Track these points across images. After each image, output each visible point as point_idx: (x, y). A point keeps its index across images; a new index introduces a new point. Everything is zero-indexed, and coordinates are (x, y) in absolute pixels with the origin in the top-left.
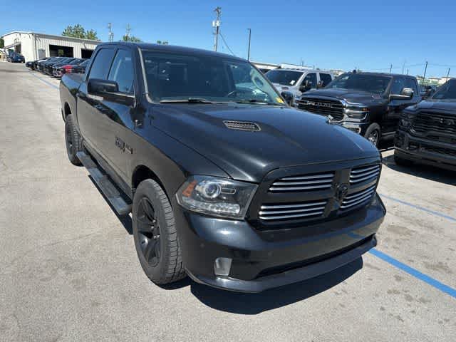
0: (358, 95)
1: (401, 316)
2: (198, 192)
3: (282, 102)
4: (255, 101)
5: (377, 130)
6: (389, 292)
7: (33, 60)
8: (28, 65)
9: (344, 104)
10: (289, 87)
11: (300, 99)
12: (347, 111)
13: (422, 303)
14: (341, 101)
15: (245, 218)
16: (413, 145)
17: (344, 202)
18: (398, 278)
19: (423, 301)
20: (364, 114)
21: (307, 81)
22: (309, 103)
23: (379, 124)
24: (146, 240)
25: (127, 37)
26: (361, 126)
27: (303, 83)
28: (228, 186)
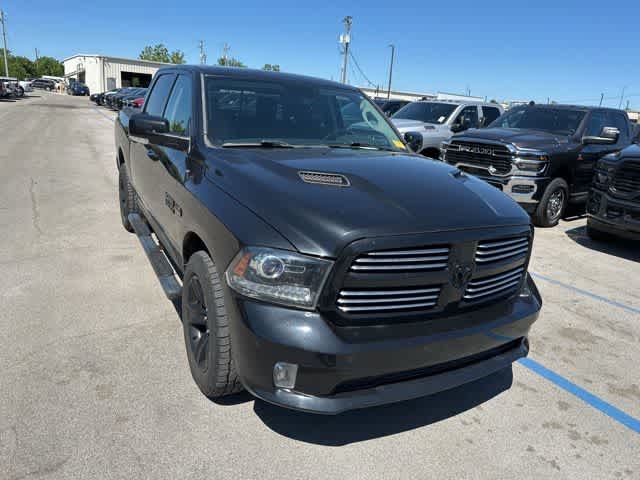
0: (533, 137)
1: (557, 461)
2: (252, 269)
3: (403, 147)
4: (358, 145)
5: (562, 188)
6: (546, 425)
7: (99, 92)
8: (93, 99)
9: (512, 151)
10: (436, 126)
11: (449, 143)
12: (518, 160)
13: (595, 445)
14: (508, 146)
15: (317, 308)
16: (613, 211)
17: (470, 290)
18: (563, 406)
19: (595, 440)
20: (542, 165)
21: (462, 118)
22: (461, 149)
23: (565, 179)
24: (199, 335)
25: (222, 60)
26: (537, 182)
27: (457, 120)
28: (296, 262)
